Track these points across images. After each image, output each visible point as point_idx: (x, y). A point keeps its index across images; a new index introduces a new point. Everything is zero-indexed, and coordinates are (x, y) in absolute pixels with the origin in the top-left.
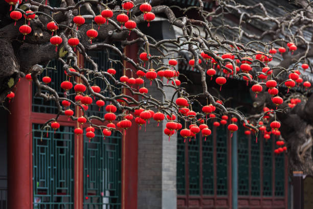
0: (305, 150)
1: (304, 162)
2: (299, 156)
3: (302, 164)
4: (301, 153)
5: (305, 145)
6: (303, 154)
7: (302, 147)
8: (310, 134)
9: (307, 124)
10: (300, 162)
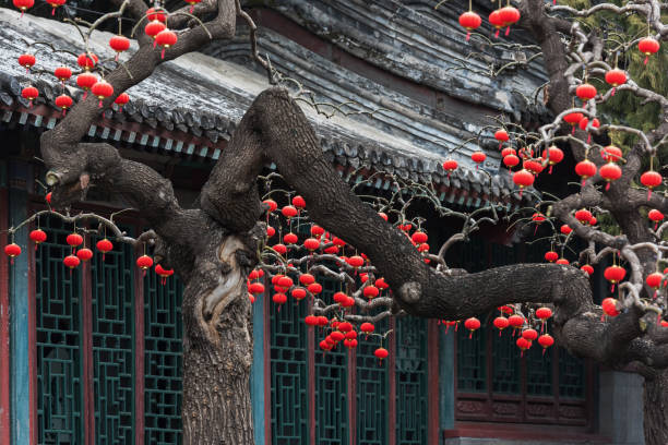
0: (220, 307)
1: (217, 341)
2: (203, 324)
3: (213, 348)
4: (208, 317)
5: (217, 293)
6: (216, 321)
7: (211, 299)
8: (232, 263)
9: (226, 236)
10: (207, 342)
